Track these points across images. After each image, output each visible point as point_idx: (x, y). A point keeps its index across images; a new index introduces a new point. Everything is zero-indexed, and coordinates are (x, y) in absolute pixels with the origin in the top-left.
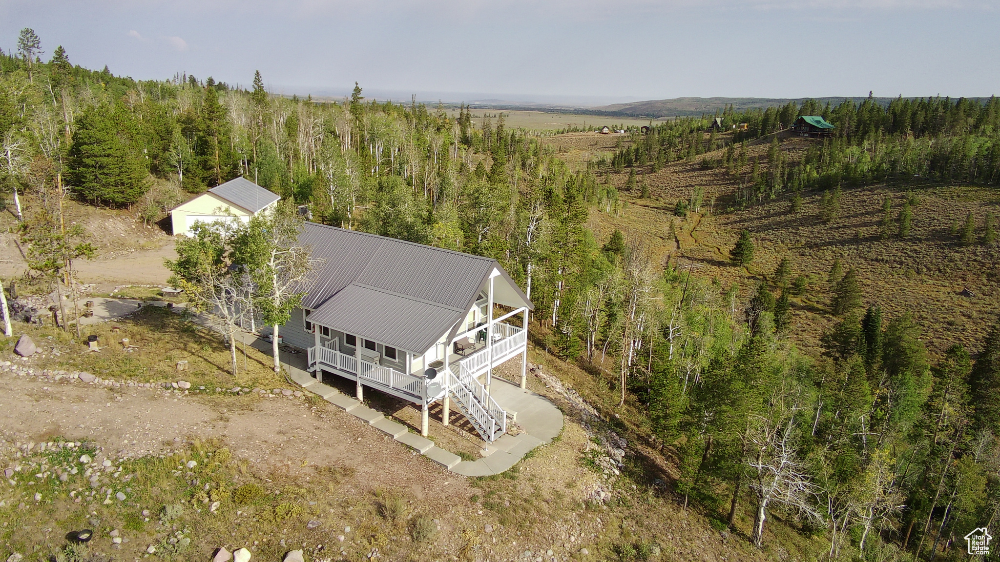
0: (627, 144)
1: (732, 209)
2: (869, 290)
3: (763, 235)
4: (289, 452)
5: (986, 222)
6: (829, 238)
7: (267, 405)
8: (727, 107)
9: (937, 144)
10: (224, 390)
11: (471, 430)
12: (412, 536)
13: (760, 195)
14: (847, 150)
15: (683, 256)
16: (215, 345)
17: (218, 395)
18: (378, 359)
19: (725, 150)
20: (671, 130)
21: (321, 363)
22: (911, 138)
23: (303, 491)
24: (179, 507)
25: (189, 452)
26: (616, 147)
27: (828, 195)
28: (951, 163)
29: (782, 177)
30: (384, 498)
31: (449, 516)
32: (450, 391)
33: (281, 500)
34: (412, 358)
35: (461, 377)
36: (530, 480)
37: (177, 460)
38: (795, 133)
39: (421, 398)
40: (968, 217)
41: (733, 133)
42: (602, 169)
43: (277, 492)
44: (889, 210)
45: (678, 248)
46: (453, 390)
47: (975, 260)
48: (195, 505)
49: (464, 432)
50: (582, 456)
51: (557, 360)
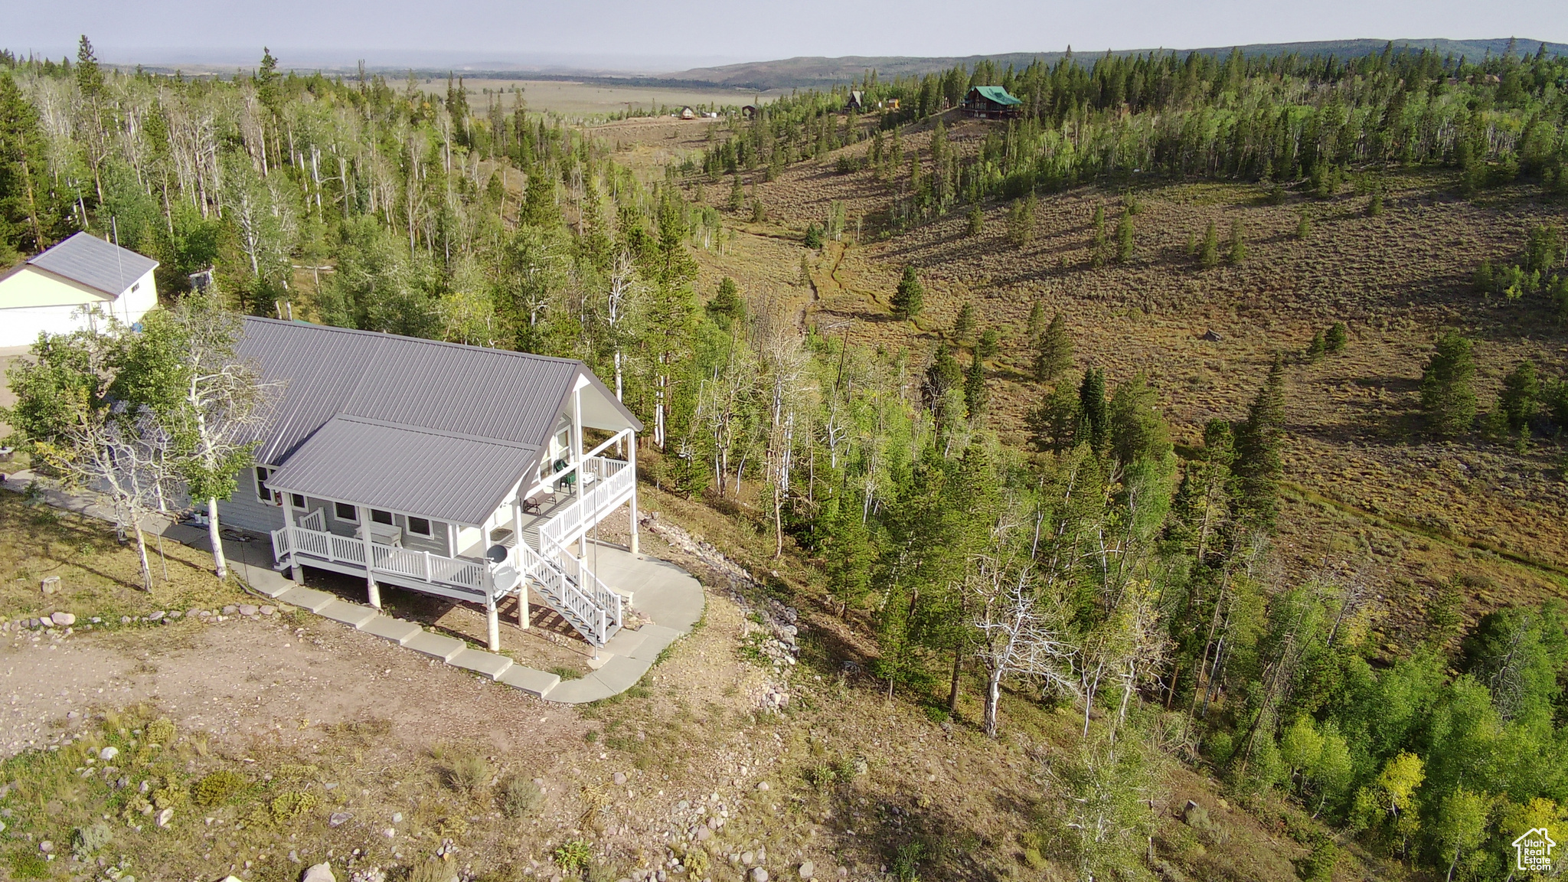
0: (723, 136)
1: (887, 233)
2: (1082, 341)
3: (933, 271)
4: (274, 708)
5: (1233, 233)
6: (1024, 270)
7: (217, 636)
8: (868, 72)
9: (1162, 123)
10: (136, 619)
11: (568, 630)
12: (503, 810)
13: (925, 210)
14: (1042, 137)
15: (824, 311)
16: (98, 541)
17: (127, 630)
18: (398, 537)
19: (870, 142)
20: (788, 111)
21: (299, 554)
22: (1126, 115)
23: (312, 768)
24: (103, 827)
25: (101, 734)
26: (708, 139)
27: (1019, 205)
28: (1183, 150)
29: (954, 181)
30: (447, 759)
31: (557, 769)
32: (529, 576)
33: (278, 789)
34: (458, 529)
35: (543, 550)
36: (670, 693)
37: (82, 750)
38: (967, 113)
39: (483, 594)
40: (1209, 228)
41: (879, 115)
42: (690, 178)
43: (268, 777)
44: (1102, 223)
45: (817, 298)
46: (533, 574)
47: (1220, 289)
48: (131, 821)
49: (557, 635)
50: (741, 644)
51: (675, 499)
